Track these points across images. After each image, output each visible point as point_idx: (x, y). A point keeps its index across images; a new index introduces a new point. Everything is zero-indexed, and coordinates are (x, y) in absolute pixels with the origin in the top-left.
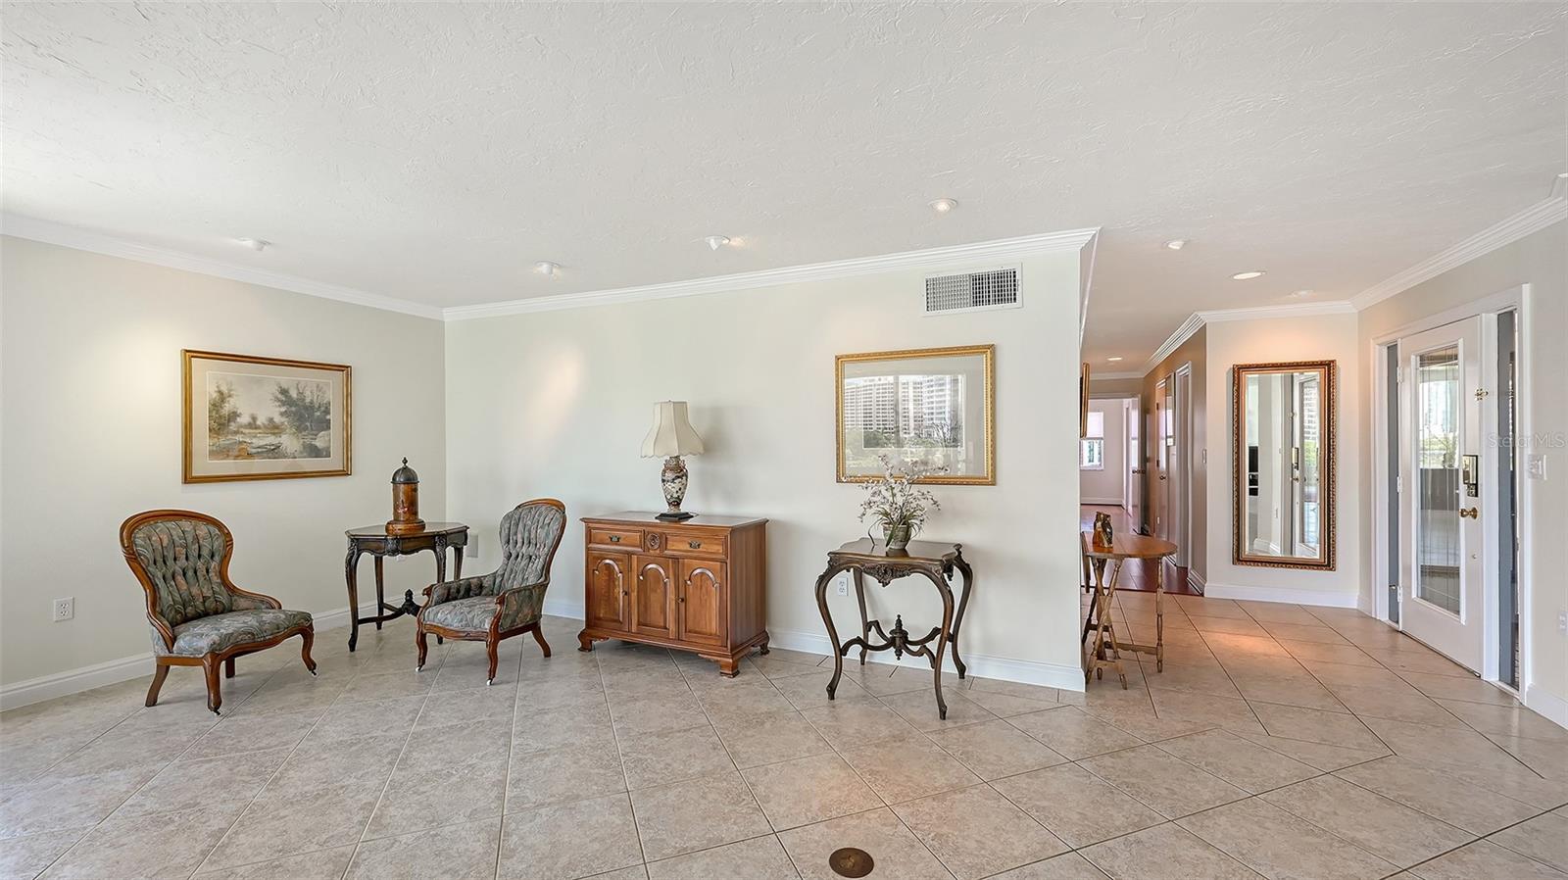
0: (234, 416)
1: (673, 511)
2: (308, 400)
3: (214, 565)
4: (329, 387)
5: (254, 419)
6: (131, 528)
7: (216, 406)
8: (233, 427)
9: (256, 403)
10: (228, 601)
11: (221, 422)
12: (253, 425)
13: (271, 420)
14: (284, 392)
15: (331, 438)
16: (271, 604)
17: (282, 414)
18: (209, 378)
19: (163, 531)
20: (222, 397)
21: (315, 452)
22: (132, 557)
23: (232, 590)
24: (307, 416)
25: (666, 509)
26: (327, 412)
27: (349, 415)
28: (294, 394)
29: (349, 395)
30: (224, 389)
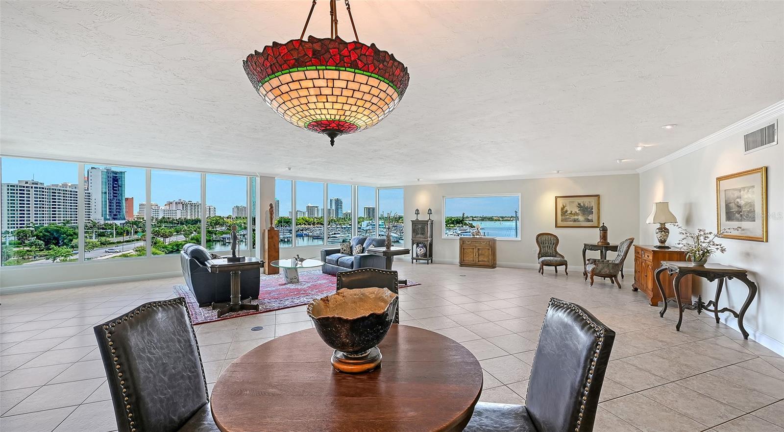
0: (567, 211)
1: (661, 245)
2: (586, 206)
3: (554, 246)
4: (592, 202)
5: (572, 212)
6: (539, 235)
7: (562, 209)
8: (566, 214)
9: (572, 208)
10: (556, 254)
11: (564, 212)
12: (571, 213)
13: (576, 212)
14: (579, 204)
15: (594, 217)
16: (563, 257)
17: (579, 210)
18: (561, 202)
19: (544, 238)
20: (564, 207)
21: (588, 221)
22: (537, 242)
23: (557, 252)
24: (585, 210)
25: (659, 244)
26: (592, 209)
27: (599, 209)
28: (582, 205)
29: (599, 204)
30: (564, 205)
